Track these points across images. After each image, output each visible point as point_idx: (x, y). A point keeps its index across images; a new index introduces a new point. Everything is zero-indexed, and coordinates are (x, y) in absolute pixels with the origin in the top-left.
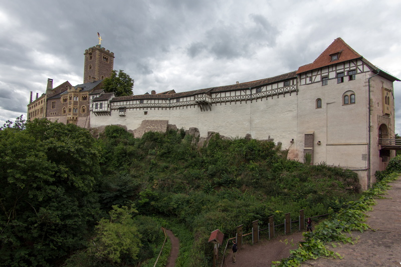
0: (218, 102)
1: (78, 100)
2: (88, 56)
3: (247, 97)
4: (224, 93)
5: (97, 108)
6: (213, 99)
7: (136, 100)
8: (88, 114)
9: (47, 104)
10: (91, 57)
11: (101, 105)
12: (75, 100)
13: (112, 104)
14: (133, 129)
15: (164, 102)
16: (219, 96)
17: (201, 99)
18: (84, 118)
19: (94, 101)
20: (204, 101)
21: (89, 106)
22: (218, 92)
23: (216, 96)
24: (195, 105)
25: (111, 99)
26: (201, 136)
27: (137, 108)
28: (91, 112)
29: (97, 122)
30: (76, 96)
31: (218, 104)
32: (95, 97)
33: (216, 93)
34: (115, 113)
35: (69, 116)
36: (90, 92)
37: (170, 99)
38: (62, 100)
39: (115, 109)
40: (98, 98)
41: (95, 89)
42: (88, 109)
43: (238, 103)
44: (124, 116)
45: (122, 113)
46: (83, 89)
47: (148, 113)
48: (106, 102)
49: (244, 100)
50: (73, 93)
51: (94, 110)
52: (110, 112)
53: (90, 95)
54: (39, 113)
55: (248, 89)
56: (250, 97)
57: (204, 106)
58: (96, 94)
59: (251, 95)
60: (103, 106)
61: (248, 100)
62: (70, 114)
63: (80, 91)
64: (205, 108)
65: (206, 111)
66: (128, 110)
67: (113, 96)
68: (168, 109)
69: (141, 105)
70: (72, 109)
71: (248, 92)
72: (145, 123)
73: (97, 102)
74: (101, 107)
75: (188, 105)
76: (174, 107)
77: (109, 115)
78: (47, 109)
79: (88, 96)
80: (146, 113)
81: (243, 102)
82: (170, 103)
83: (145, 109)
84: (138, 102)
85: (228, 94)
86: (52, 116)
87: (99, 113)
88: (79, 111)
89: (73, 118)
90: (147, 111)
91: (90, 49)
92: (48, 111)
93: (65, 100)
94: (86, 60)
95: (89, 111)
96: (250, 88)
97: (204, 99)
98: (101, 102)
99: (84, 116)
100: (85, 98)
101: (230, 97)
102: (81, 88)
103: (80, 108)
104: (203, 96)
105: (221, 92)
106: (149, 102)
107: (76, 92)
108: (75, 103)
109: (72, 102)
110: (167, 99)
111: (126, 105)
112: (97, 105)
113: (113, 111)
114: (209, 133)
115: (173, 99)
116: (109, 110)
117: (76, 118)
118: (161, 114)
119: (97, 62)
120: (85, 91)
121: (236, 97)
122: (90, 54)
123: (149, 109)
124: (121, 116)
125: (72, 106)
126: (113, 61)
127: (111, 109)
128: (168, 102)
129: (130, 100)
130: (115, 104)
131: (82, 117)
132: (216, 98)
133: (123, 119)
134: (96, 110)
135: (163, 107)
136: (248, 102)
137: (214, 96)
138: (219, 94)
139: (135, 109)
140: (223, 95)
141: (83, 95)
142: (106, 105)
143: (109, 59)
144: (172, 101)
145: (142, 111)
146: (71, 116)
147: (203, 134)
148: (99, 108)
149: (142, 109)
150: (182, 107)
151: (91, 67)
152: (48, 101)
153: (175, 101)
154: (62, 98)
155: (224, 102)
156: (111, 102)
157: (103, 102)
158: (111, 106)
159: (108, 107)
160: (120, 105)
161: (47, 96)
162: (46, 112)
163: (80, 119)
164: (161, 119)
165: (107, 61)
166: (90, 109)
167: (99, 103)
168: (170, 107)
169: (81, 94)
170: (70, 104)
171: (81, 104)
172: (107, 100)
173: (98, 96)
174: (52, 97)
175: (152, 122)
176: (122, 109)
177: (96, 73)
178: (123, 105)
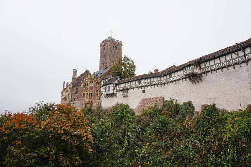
0: (208, 72)
1: (93, 85)
2: (103, 47)
3: (240, 59)
4: (213, 61)
5: (105, 91)
6: (203, 69)
7: (135, 80)
8: (100, 97)
9: (72, 90)
10: (104, 48)
11: (109, 88)
12: (91, 85)
13: (117, 87)
14: (134, 108)
15: (159, 79)
16: (208, 64)
17: (189, 71)
18: (98, 101)
19: (104, 85)
20: (192, 73)
21: (100, 90)
22: (207, 61)
23: (205, 65)
24: (186, 78)
25: (117, 82)
26: (195, 110)
27: (136, 88)
28: (102, 95)
29: (107, 104)
30: (92, 82)
31: (209, 74)
32: (105, 81)
33: (204, 62)
34: (120, 94)
35: (86, 100)
36: (102, 78)
37: (164, 76)
38: (82, 86)
39: (120, 91)
40: (107, 82)
41: (105, 75)
42: (100, 93)
43: (231, 68)
44: (126, 96)
45: (125, 94)
46: (97, 75)
47: (146, 91)
48: (112, 85)
49: (237, 64)
50: (89, 80)
51: (104, 94)
52: (116, 94)
53: (101, 80)
54: (67, 99)
55: (240, 50)
56: (244, 58)
57: (194, 78)
58: (105, 79)
59: (245, 55)
60: (110, 88)
61: (242, 62)
62: (87, 98)
63: (95, 77)
64: (195, 80)
65: (197, 83)
66: (129, 91)
67: (118, 79)
68: (163, 85)
69: (140, 85)
70: (88, 93)
71: (241, 53)
72: (144, 100)
73: (106, 86)
74: (109, 91)
75: (179, 80)
76: (168, 83)
77: (115, 97)
78: (72, 94)
79: (100, 81)
80: (144, 92)
81: (237, 67)
82: (164, 80)
83: (143, 88)
84: (137, 82)
85: (217, 61)
86: (75, 101)
87: (108, 96)
88: (94, 95)
89: (89, 101)
90: (144, 90)
91: (103, 41)
92: (72, 97)
93: (84, 86)
94: (101, 51)
95: (100, 95)
96: (242, 48)
97: (192, 70)
98: (109, 86)
99: (97, 99)
100: (98, 83)
101: (220, 63)
102: (96, 75)
103: (94, 92)
104: (191, 68)
105: (209, 60)
106: (146, 81)
107: (91, 79)
108: (91, 88)
109: (89, 88)
110: (161, 76)
111: (128, 86)
112: (106, 88)
113: (118, 92)
114: (202, 106)
115: (166, 75)
116: (115, 92)
117: (92, 101)
118: (157, 91)
119: (108, 51)
120: (98, 78)
121: (227, 62)
122: (104, 45)
123: (146, 87)
124: (124, 96)
125: (88, 91)
126: (121, 48)
127: (117, 91)
128: (162, 79)
129: (130, 82)
130: (120, 86)
131: (96, 100)
132: (205, 67)
133: (126, 98)
134: (105, 93)
135: (158, 84)
136: (242, 65)
137: (203, 66)
138: (208, 63)
139: (135, 89)
140: (212, 63)
141: (97, 80)
142: (113, 88)
143: (118, 47)
144: (165, 78)
145: (141, 90)
146: (87, 100)
147: (198, 109)
148: (107, 91)
149: (140, 88)
150: (174, 83)
151: (104, 56)
152: (73, 88)
153: (168, 77)
154: (82, 85)
155: (214, 70)
156: (116, 85)
157: (110, 86)
158: (116, 88)
159: (114, 89)
160: (123, 87)
161: (72, 84)
162: (71, 98)
163: (94, 101)
164: (157, 96)
165: (117, 49)
166: (102, 93)
167: (107, 86)
168: (164, 84)
169: (95, 80)
170: (87, 90)
171: (95, 88)
172: (113, 83)
173: (107, 81)
174: (76, 84)
175: (150, 99)
176: (125, 90)
177: (108, 61)
178: (125, 86)
